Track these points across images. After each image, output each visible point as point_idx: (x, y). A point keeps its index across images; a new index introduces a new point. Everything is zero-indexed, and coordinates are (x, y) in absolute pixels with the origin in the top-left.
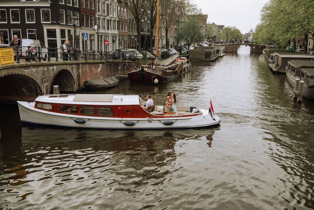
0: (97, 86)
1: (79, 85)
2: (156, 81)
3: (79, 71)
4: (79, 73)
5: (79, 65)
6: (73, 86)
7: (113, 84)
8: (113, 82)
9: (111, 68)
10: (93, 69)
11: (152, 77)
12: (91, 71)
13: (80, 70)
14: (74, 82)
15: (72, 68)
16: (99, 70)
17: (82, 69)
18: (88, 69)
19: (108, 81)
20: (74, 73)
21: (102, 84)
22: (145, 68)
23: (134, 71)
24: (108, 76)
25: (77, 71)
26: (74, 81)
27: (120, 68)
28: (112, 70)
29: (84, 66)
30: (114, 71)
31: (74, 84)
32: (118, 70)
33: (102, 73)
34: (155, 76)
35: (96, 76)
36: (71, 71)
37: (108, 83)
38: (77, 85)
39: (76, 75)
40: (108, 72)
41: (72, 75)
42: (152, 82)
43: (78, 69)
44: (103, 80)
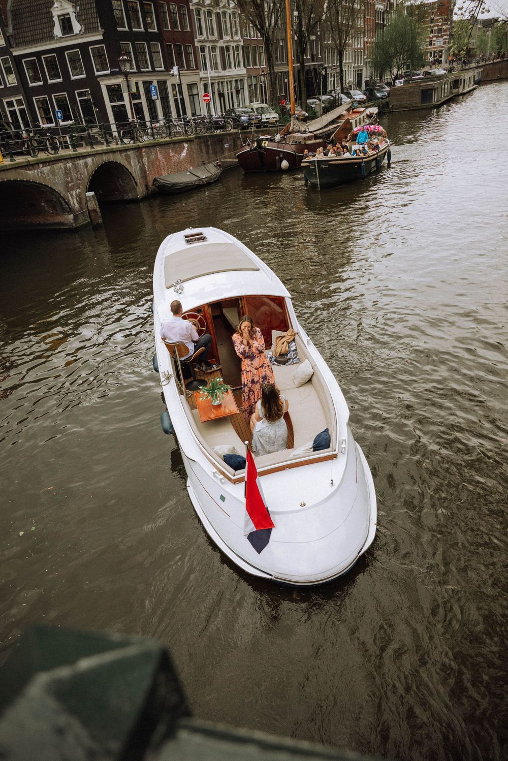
0: (174, 185)
1: (147, 186)
2: (285, 164)
3: (142, 162)
4: (143, 165)
5: (141, 152)
6: (136, 189)
7: (206, 179)
8: (208, 175)
9: (208, 148)
10: (172, 154)
11: (277, 158)
12: (167, 158)
13: (145, 160)
14: (136, 182)
15: (128, 158)
16: (184, 153)
17: (148, 157)
18: (160, 156)
19: (197, 175)
20: (134, 167)
21: (184, 180)
22: (264, 142)
23: (247, 149)
24: (204, 164)
25: (139, 162)
26: (134, 180)
27: (226, 146)
28: (211, 152)
29: (152, 150)
30: (215, 153)
31: (137, 185)
32: (222, 150)
33: (190, 159)
34: (281, 156)
35: (179, 167)
36: (124, 163)
37: (196, 178)
38: (144, 187)
39: (138, 168)
40: (202, 156)
41: (128, 170)
42: (278, 167)
43: (140, 158)
44: (188, 173)
